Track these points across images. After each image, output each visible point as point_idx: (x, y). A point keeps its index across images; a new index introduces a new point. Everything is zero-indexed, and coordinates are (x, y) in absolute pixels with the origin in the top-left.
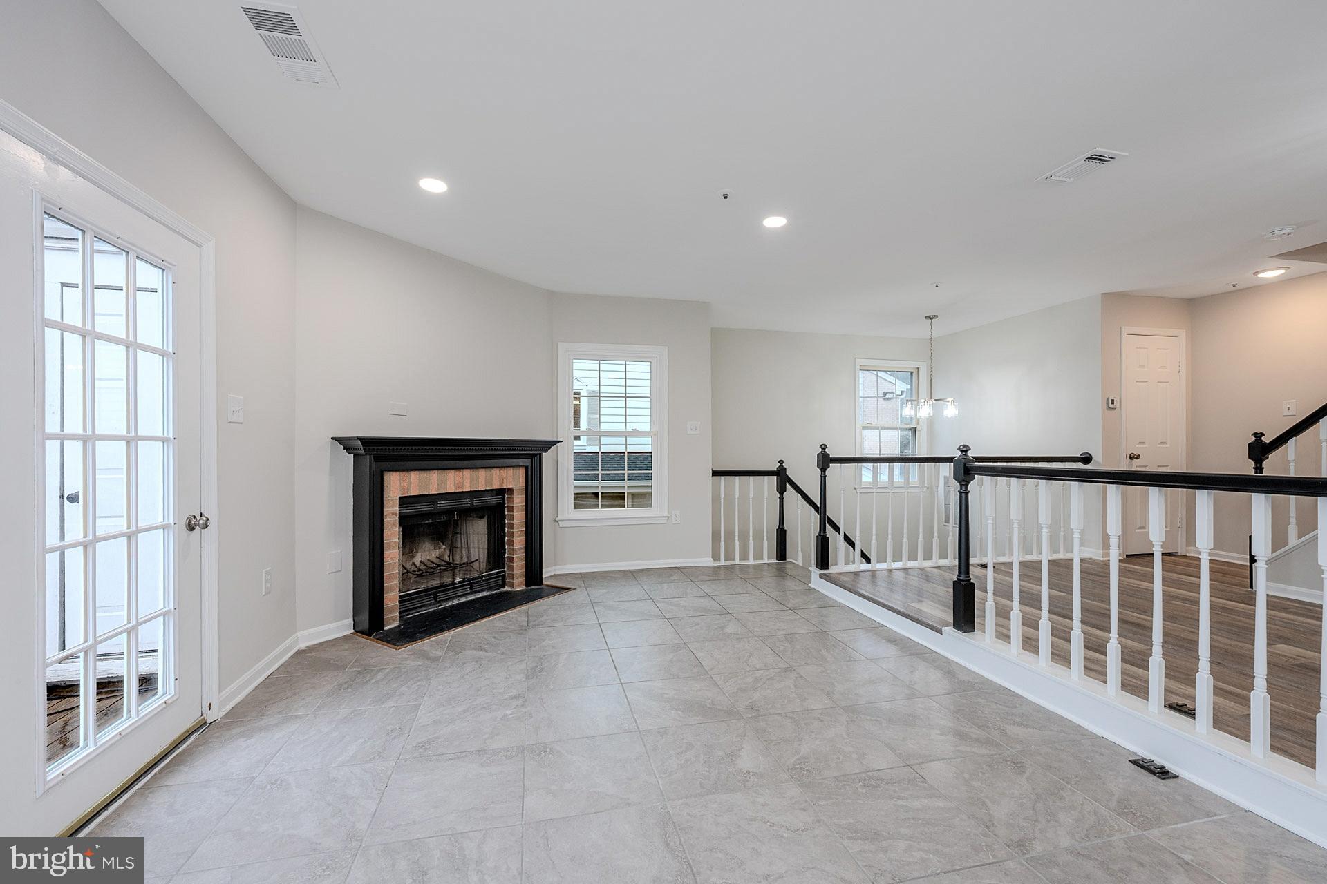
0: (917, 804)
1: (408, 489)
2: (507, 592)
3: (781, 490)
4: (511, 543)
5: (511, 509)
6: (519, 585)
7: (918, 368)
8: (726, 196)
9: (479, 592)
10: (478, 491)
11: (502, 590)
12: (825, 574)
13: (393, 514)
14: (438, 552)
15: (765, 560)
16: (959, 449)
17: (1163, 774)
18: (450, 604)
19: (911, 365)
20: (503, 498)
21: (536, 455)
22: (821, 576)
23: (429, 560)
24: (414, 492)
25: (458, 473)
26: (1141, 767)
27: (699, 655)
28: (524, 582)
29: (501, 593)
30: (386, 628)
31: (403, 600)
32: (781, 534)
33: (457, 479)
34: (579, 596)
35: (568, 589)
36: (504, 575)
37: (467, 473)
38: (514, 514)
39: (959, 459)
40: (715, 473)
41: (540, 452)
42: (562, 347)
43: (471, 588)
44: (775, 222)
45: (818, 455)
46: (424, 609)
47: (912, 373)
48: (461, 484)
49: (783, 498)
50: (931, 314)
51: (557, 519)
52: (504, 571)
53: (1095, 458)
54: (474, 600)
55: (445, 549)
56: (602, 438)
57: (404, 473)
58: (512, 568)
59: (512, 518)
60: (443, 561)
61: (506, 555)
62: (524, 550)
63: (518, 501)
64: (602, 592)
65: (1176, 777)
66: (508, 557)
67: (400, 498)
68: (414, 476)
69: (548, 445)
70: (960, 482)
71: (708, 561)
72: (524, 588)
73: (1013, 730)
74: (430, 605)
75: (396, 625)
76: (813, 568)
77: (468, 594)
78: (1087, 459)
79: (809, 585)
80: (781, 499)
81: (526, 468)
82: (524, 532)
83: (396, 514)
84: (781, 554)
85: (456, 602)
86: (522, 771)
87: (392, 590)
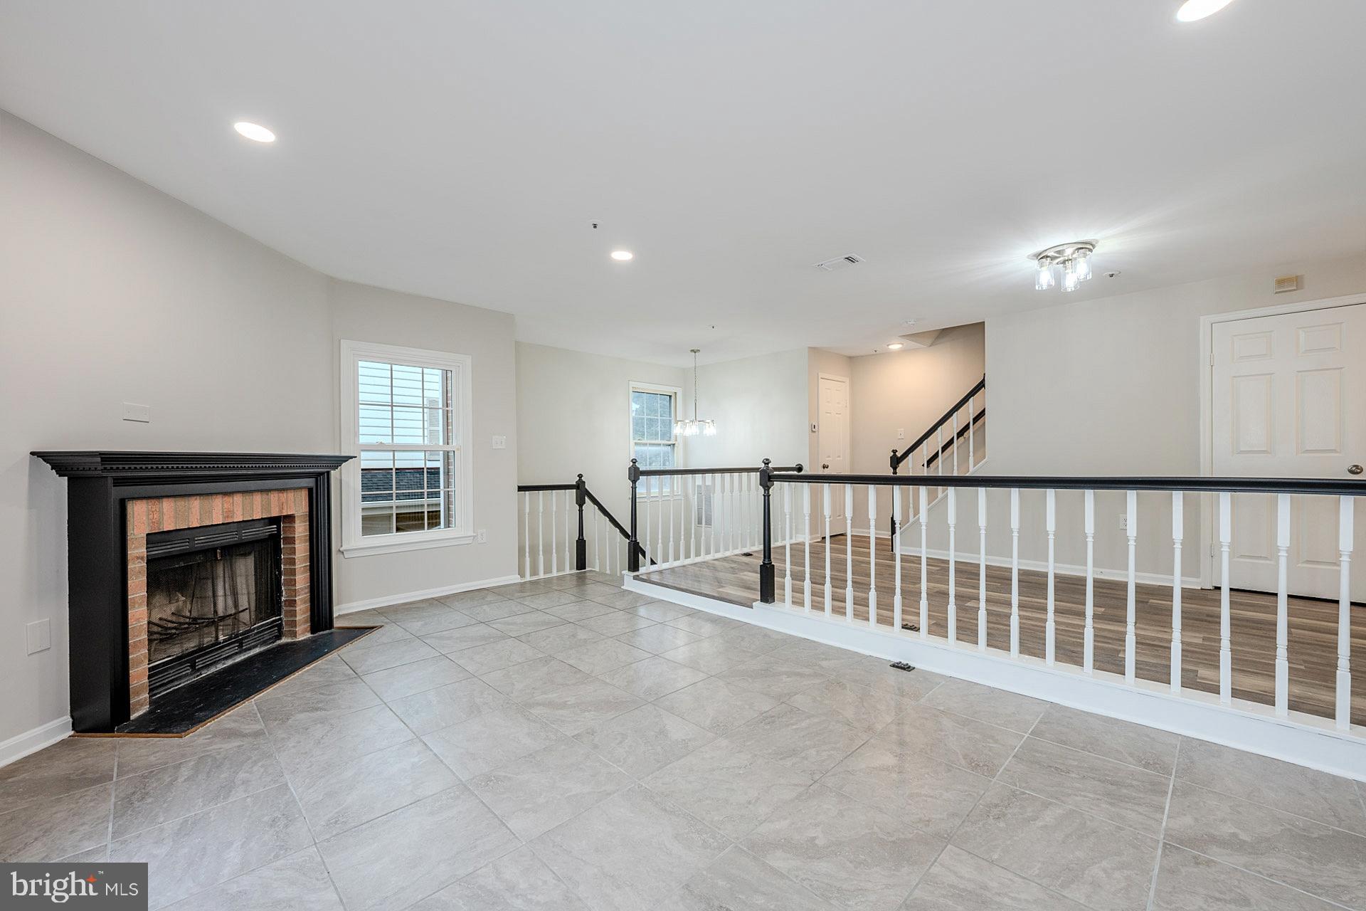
0: (803, 724)
1: (159, 523)
2: (287, 644)
3: (581, 503)
4: (293, 582)
5: (291, 541)
6: (303, 633)
7: (676, 393)
8: (595, 226)
9: (249, 649)
10: (253, 520)
11: (279, 642)
12: (638, 576)
13: (138, 558)
14: (173, 608)
15: (568, 571)
16: (763, 462)
17: (907, 668)
18: (213, 670)
19: (669, 390)
20: (279, 528)
21: (322, 474)
22: (636, 578)
23: (160, 619)
24: (168, 526)
25: (227, 499)
26: (897, 667)
27: (571, 662)
28: (309, 629)
29: (280, 646)
30: (133, 717)
31: (153, 673)
32: (581, 545)
33: (225, 505)
34: (389, 633)
35: (373, 628)
36: (281, 624)
37: (238, 499)
38: (296, 546)
39: (763, 470)
40: (521, 489)
41: (328, 470)
42: (345, 344)
43: (241, 646)
44: (622, 256)
45: (629, 468)
46: (178, 683)
47: (670, 396)
48: (230, 512)
49: (582, 510)
50: (695, 349)
51: (341, 549)
52: (280, 619)
53: (804, 468)
54: (245, 660)
55: (185, 602)
56: (396, 453)
57: (153, 501)
58: (294, 614)
59: (293, 551)
60: (183, 617)
61: (283, 599)
62: (308, 590)
63: (301, 530)
64: (420, 623)
65: (914, 668)
66: (285, 601)
67: (148, 535)
68: (167, 505)
69: (338, 461)
70: (763, 488)
71: (515, 579)
72: (309, 635)
73: (824, 664)
74: (187, 675)
75: (144, 711)
76: (626, 572)
77: (236, 654)
78: (800, 469)
79: (622, 587)
80: (581, 511)
81: (310, 490)
82: (308, 568)
83: (142, 558)
84: (581, 563)
85: (220, 666)
86: (481, 805)
87: (139, 663)
